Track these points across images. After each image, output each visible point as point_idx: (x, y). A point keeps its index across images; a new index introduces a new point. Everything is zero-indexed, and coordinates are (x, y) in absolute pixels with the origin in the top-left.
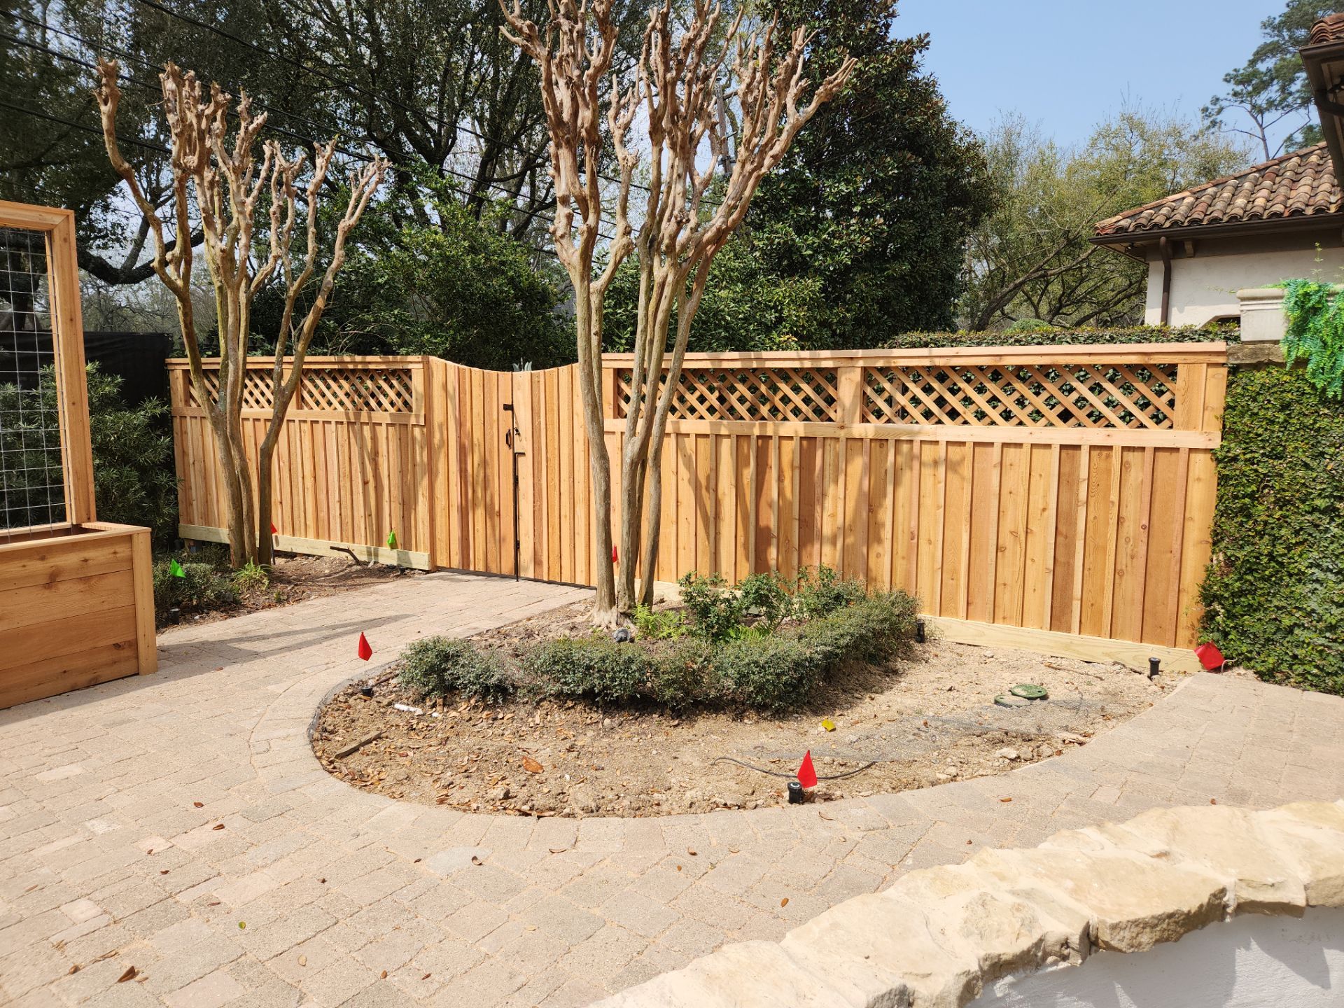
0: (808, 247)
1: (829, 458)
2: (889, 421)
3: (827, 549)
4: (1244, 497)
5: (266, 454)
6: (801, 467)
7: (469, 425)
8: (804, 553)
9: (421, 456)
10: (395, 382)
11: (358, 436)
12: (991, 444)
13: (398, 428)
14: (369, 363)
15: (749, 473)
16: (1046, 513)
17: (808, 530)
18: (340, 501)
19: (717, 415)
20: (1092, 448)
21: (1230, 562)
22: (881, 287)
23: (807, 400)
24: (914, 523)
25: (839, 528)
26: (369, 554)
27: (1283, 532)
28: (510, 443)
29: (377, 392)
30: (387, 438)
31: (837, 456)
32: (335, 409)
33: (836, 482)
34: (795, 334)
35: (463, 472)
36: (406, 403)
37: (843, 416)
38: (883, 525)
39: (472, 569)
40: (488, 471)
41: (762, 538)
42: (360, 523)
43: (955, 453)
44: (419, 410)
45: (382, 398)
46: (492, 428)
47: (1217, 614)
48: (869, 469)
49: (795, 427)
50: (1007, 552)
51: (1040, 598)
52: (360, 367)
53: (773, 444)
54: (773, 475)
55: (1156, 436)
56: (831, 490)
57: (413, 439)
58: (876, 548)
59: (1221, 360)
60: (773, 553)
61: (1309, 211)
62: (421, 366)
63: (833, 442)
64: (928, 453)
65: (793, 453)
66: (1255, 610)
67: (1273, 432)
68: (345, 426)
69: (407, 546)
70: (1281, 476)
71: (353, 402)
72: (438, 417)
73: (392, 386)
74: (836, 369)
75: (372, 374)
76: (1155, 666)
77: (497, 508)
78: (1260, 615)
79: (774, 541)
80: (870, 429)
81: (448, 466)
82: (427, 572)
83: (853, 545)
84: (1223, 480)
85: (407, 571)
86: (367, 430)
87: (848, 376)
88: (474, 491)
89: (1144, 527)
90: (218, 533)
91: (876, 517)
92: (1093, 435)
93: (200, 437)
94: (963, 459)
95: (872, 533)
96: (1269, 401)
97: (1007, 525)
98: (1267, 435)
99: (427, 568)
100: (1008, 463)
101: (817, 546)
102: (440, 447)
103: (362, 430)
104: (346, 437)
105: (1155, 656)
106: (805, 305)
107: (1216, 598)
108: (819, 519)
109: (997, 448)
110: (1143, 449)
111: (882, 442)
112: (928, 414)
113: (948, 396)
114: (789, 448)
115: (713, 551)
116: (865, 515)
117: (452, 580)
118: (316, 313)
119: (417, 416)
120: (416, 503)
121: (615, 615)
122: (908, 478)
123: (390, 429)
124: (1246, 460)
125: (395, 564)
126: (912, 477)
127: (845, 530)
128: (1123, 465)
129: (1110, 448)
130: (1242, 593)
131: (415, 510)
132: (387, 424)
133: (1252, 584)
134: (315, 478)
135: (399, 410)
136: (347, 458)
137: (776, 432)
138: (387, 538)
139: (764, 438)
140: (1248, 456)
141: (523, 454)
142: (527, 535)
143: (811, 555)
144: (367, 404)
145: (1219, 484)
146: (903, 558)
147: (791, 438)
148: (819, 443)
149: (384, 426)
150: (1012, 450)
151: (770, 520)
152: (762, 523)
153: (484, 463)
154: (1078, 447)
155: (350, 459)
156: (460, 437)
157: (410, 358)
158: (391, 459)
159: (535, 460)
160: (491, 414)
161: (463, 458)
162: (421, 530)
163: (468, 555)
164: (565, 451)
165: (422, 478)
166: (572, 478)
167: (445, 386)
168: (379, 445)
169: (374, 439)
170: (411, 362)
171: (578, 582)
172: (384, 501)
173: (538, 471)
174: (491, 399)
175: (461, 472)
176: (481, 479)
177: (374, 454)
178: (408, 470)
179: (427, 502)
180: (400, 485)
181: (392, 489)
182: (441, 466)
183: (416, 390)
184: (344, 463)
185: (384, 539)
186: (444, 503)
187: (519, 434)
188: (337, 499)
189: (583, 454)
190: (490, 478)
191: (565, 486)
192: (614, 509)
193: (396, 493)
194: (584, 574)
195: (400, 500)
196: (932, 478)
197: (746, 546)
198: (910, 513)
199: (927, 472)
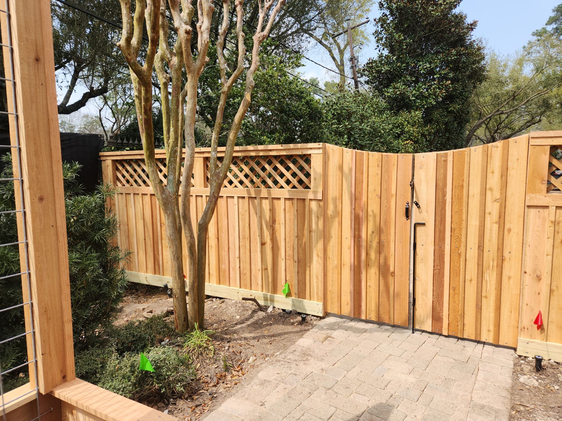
5: (203, 228)
7: (364, 198)
9: (316, 224)
10: (291, 165)
11: (258, 208)
13: (295, 201)
14: (270, 150)
18: (239, 257)
26: (266, 299)
28: (408, 213)
29: (274, 173)
30: (285, 209)
32: (236, 186)
35: (357, 237)
36: (300, 182)
40: (383, 238)
42: (258, 275)
44: (316, 187)
45: (278, 178)
46: (389, 202)
52: (261, 154)
57: (310, 211)
62: (321, 151)
68: (247, 200)
69: (301, 295)
71: (252, 181)
72: (332, 192)
73: (288, 169)
75: (269, 160)
77: (392, 269)
81: (342, 233)
86: (266, 204)
88: (367, 254)
99: (321, 314)
102: (333, 217)
103: (261, 204)
104: (247, 209)
106: (416, 125)
117: (347, 329)
118: (245, 107)
119: (315, 193)
120: (311, 261)
123: (287, 202)
131: (310, 267)
132: (285, 199)
134: (218, 239)
135: (294, 187)
136: (247, 225)
138: (282, 288)
141: (424, 224)
142: (425, 293)
144: (264, 182)
149: (282, 200)
153: (380, 231)
155: (249, 225)
156: (355, 209)
157: (310, 145)
158: (287, 226)
159: (437, 229)
160: (388, 190)
161: (357, 226)
162: (315, 284)
163: (360, 306)
164: (474, 223)
165: (317, 242)
166: (481, 248)
167: (341, 168)
168: (277, 214)
169: (272, 210)
170: (311, 149)
171: (483, 340)
172: (280, 259)
173: (440, 240)
174: (389, 178)
175: (355, 237)
176: (375, 244)
177: (271, 222)
178: (303, 235)
179: (321, 262)
180: (296, 247)
181: (287, 249)
182: (334, 231)
183: (315, 172)
184: (244, 228)
185: (279, 288)
186: (336, 262)
187: (419, 207)
188: (237, 255)
189: (496, 226)
190: (386, 244)
191: (472, 253)
192: (539, 278)
193: (291, 253)
194: (492, 334)
195: (296, 259)
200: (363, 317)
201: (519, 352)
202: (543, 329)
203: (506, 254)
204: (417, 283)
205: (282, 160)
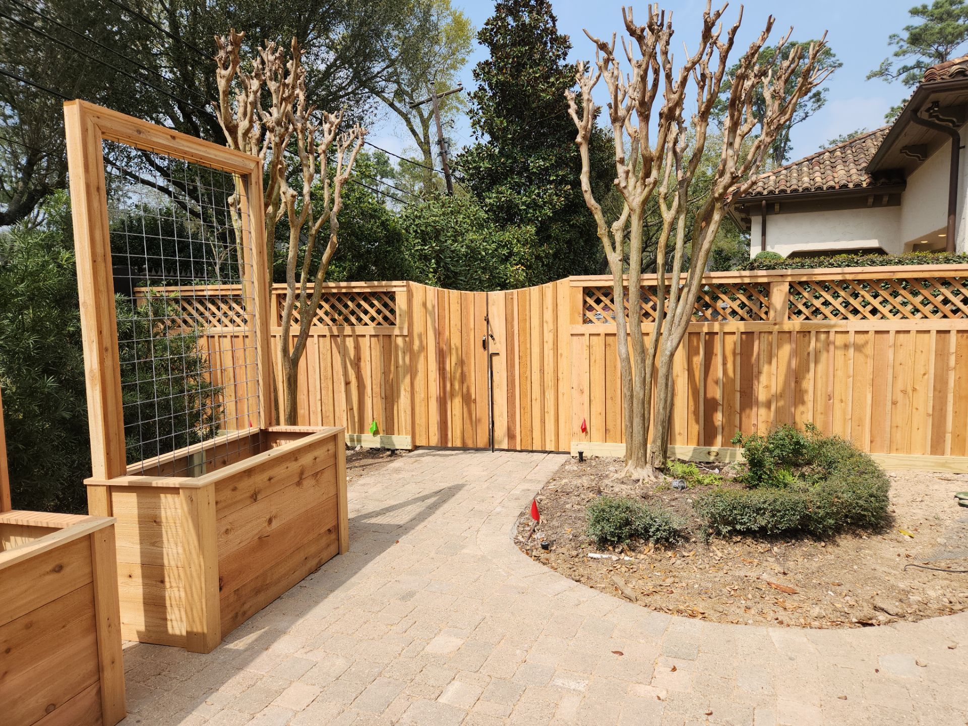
0: (523, 204)
1: (764, 346)
2: (807, 318)
3: (763, 411)
6: (741, 354)
7: (447, 333)
8: (743, 415)
9: (403, 359)
10: (376, 302)
11: (341, 346)
12: (888, 332)
13: (381, 338)
14: (354, 287)
15: (698, 360)
16: (926, 377)
17: (748, 399)
18: (321, 400)
20: (958, 332)
23: (742, 305)
24: (830, 389)
25: (773, 396)
28: (485, 345)
29: (357, 310)
30: (370, 346)
31: (770, 344)
33: (770, 363)
35: (442, 370)
36: (386, 318)
37: (775, 316)
38: (806, 391)
40: (465, 369)
41: (711, 406)
42: (343, 416)
43: (861, 339)
44: (402, 323)
45: (362, 315)
46: (468, 335)
48: (795, 353)
49: (735, 325)
50: (898, 404)
51: (922, 434)
52: (344, 291)
53: (718, 339)
54: (718, 360)
56: (765, 368)
57: (397, 346)
58: (801, 408)
60: (719, 418)
61: (851, 186)
62: (405, 289)
63: (766, 335)
64: (840, 340)
65: (735, 344)
68: (328, 338)
69: (390, 431)
71: (334, 320)
72: (418, 328)
73: (372, 305)
74: (768, 284)
75: (352, 297)
77: (473, 397)
79: (720, 408)
80: (796, 323)
81: (429, 365)
82: (410, 451)
83: (783, 407)
85: (397, 452)
86: (350, 342)
87: (779, 288)
88: (452, 385)
91: (800, 386)
92: (956, 323)
94: (867, 343)
95: (798, 397)
97: (900, 385)
99: (410, 448)
100: (899, 344)
101: (755, 409)
102: (420, 352)
103: (344, 341)
104: (328, 348)
106: (527, 244)
108: (756, 390)
109: (892, 334)
111: (805, 333)
112: (836, 313)
113: (851, 300)
114: (730, 340)
116: (793, 385)
117: (434, 455)
118: (332, 247)
119: (401, 329)
120: (398, 396)
121: (651, 470)
122: (824, 356)
123: (373, 339)
125: (379, 446)
126: (828, 358)
127: (779, 396)
131: (398, 402)
132: (370, 336)
135: (379, 324)
137: (721, 329)
138: (370, 426)
139: (712, 334)
141: (498, 354)
142: (501, 415)
143: (749, 417)
144: (347, 320)
146: (822, 413)
147: (734, 333)
148: (756, 336)
149: (368, 337)
150: (902, 335)
151: (716, 393)
152: (709, 395)
153: (462, 363)
154: (949, 332)
155: (332, 364)
156: (439, 343)
157: (394, 283)
158: (373, 363)
159: (509, 358)
160: (467, 324)
161: (441, 359)
162: (403, 418)
163: (446, 435)
164: (536, 350)
165: (404, 377)
166: (542, 371)
167: (425, 305)
168: (362, 352)
169: (357, 348)
170: (395, 286)
171: (547, 449)
172: (366, 398)
173: (511, 367)
174: (468, 313)
175: (439, 370)
176: (458, 375)
177: (356, 360)
178: (390, 371)
179: (409, 396)
180: (383, 383)
181: (374, 387)
182: (421, 366)
183: (400, 309)
184: (325, 369)
185: (366, 428)
186: (423, 396)
187: (494, 339)
188: (319, 397)
189: (552, 352)
190: (467, 374)
191: (536, 377)
192: (582, 392)
193: (378, 390)
194: (553, 443)
195: (383, 395)
196: (843, 356)
197: (696, 413)
198: (827, 382)
199: (840, 353)
200: (450, 445)
201: (572, 455)
202: (587, 432)
203: (560, 375)
204: (495, 406)
205: (366, 297)
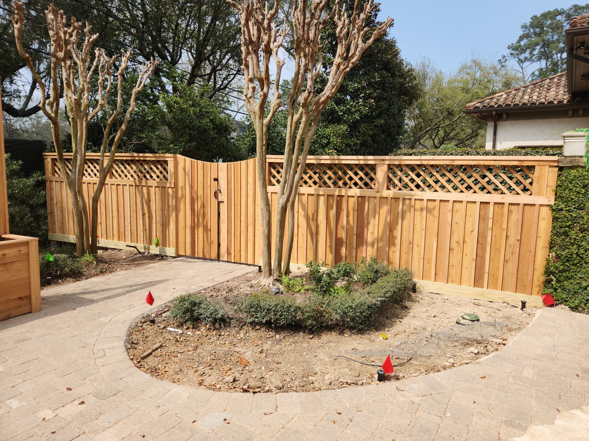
0: (341, 111)
1: (371, 206)
2: (400, 189)
3: (369, 249)
4: (565, 227)
5: (96, 200)
6: (358, 210)
7: (196, 187)
8: (358, 250)
9: (172, 202)
10: (159, 166)
11: (140, 192)
12: (448, 201)
13: (160, 188)
14: (147, 157)
15: (333, 213)
16: (473, 233)
17: (361, 240)
18: (130, 223)
19: (318, 185)
20: (495, 203)
21: (558, 257)
22: (372, 130)
23: (361, 179)
24: (411, 237)
25: (375, 239)
26: (145, 248)
27: (583, 243)
28: (216, 195)
29: (150, 171)
30: (155, 193)
31: (375, 205)
32: (129, 179)
33: (374, 217)
34: (336, 149)
35: (193, 210)
36: (164, 176)
37: (378, 187)
38: (396, 238)
39: (196, 256)
40: (205, 210)
41: (339, 243)
42: (141, 234)
43: (431, 205)
44: (171, 180)
45: (152, 174)
46: (207, 189)
47: (552, 280)
48: (390, 212)
49: (355, 191)
50: (454, 251)
51: (469, 272)
52: (142, 159)
53: (344, 199)
54: (344, 214)
55: (524, 198)
56: (372, 221)
57: (168, 194)
58: (393, 249)
59: (556, 164)
60: (343, 250)
61: (556, 102)
62: (173, 159)
63: (373, 199)
64: (418, 205)
65: (354, 203)
66: (569, 279)
67: (579, 197)
68: (134, 187)
69: (164, 245)
70: (583, 218)
71: (138, 175)
72: (181, 184)
73: (158, 168)
74: (376, 165)
75: (147, 162)
76: (524, 304)
77: (209, 227)
78: (572, 281)
79: (344, 245)
80: (390, 193)
81: (186, 207)
82: (174, 257)
83: (382, 247)
84: (555, 219)
85: (164, 257)
86: (145, 190)
87: (381, 168)
88: (198, 219)
89: (518, 240)
90: (68, 238)
91: (393, 234)
92: (495, 197)
93: (60, 191)
94: (435, 208)
95: (391, 241)
96: (578, 184)
97: (455, 238)
98: (576, 199)
99: (174, 256)
100: (456, 210)
101: (365, 247)
102: (181, 198)
103: (142, 189)
104: (134, 192)
105: (524, 299)
106: (340, 136)
107: (552, 273)
108: (366, 234)
109: (451, 203)
110: (518, 204)
111: (396, 199)
112: (418, 186)
113: (428, 178)
114: (352, 201)
115: (315, 249)
116: (388, 233)
117: (187, 262)
118: (121, 132)
119: (170, 183)
120: (169, 224)
121: (272, 280)
122: (408, 216)
123: (157, 189)
124: (567, 210)
125: (158, 253)
126: (410, 216)
127: (378, 240)
128: (509, 212)
129: (503, 204)
130: (564, 271)
131: (169, 228)
132: (155, 187)
133: (568, 267)
134: (118, 212)
135: (161, 180)
136: (135, 203)
137: (346, 193)
138: (154, 241)
139: (341, 196)
140: (568, 208)
141: (223, 202)
142: (224, 240)
143: (361, 251)
144: (145, 177)
145: (553, 221)
146: (406, 253)
147: (353, 197)
148: (367, 199)
149: (154, 187)
150: (458, 204)
151: (342, 234)
152: (339, 236)
153: (203, 206)
154: (488, 203)
155: (136, 203)
156: (192, 193)
157: (167, 155)
158: (157, 203)
159: (229, 205)
160: (207, 183)
161: (193, 203)
162: (171, 237)
163: (195, 250)
165: (172, 213)
166: (246, 214)
167: (184, 169)
168: (151, 196)
169: (148, 193)
170: (168, 157)
171: (248, 263)
172: (153, 224)
173: (229, 210)
174: (208, 176)
176: (201, 214)
177: (148, 200)
178: (165, 209)
179: (174, 224)
180: (162, 216)
181: (157, 217)
182: (182, 207)
183: (170, 171)
184: (133, 205)
186: (182, 225)
187: (221, 192)
189: (251, 203)
190: (206, 213)
191: (243, 217)
193: (159, 219)
194: (252, 259)
195: (161, 223)
196: (420, 216)
197: (331, 247)
198: (409, 232)
199: (418, 213)
203: (256, 217)
205: (153, 162)
